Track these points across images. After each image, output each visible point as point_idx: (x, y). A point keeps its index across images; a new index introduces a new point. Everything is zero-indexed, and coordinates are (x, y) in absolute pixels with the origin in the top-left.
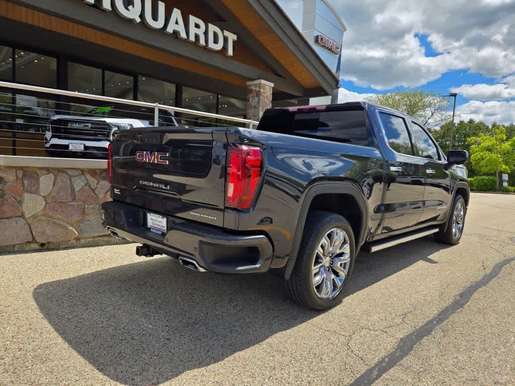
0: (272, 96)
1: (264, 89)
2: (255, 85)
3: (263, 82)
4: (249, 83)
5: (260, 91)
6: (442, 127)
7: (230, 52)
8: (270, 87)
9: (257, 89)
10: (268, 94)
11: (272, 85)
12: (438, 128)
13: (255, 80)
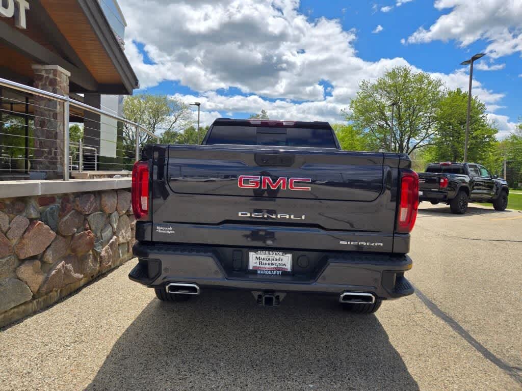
0: (68, 87)
1: (60, 78)
2: (46, 71)
3: (60, 68)
4: (36, 67)
5: (56, 80)
6: (186, 132)
7: (23, 24)
8: (66, 75)
9: (51, 76)
10: (65, 84)
11: (69, 74)
12: (182, 132)
13: (48, 64)
